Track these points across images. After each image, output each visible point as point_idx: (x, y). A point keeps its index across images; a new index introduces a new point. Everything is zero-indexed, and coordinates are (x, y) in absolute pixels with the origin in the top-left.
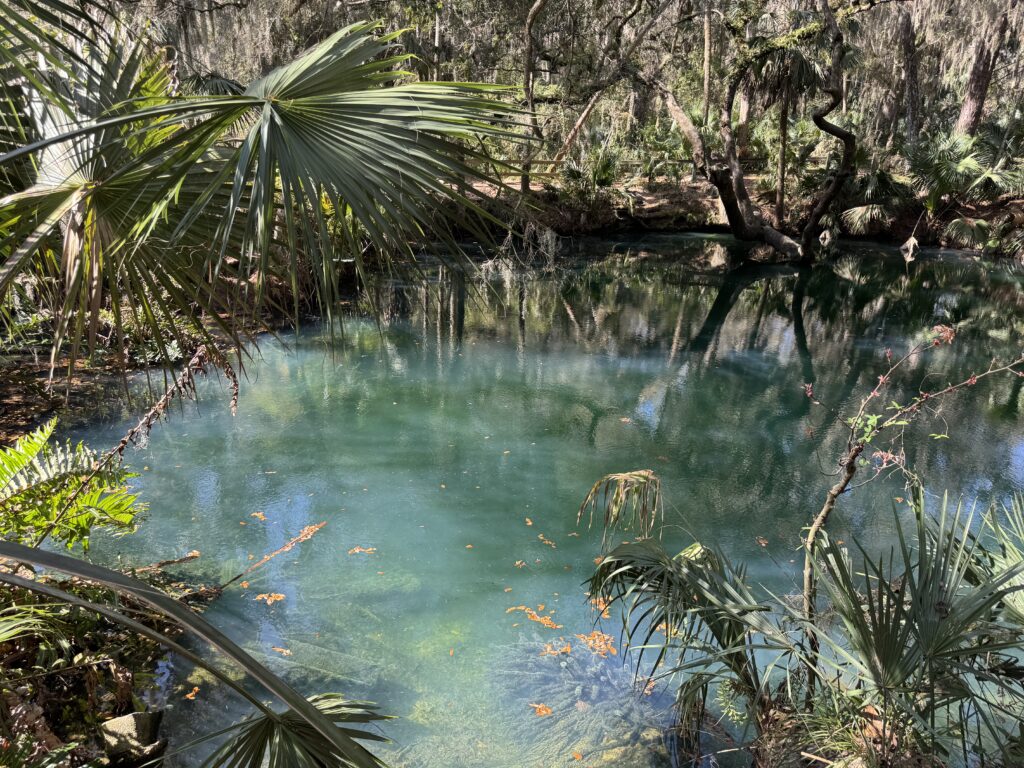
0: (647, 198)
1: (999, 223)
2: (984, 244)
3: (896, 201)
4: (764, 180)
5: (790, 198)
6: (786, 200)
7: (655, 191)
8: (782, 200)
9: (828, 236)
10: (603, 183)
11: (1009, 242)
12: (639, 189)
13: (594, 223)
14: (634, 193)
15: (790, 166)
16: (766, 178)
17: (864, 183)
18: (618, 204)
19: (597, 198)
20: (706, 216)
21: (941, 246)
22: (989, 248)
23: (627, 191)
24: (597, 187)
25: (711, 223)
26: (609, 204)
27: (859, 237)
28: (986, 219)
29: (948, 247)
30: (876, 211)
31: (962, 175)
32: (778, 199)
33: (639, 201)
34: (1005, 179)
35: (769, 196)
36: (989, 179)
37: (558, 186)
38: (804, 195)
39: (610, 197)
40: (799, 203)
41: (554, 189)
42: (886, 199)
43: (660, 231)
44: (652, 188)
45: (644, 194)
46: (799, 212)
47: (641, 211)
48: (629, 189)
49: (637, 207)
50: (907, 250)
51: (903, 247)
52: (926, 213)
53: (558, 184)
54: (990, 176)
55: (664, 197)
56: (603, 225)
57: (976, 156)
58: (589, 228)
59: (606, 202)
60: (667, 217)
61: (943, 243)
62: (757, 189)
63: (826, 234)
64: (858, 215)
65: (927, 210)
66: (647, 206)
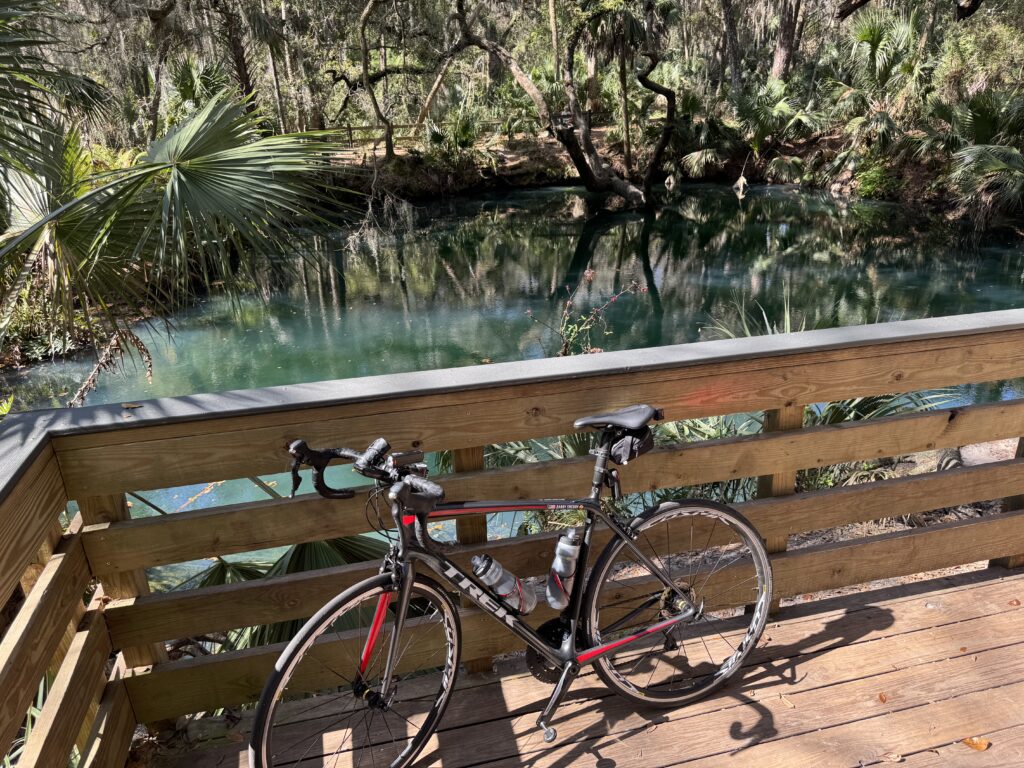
0: (509, 156)
1: (811, 159)
2: (801, 178)
3: (727, 144)
4: (612, 132)
5: (637, 146)
6: (633, 149)
7: (515, 149)
8: (629, 151)
9: (672, 181)
10: (464, 144)
11: (820, 175)
12: (501, 148)
13: (461, 184)
14: (496, 151)
15: (634, 118)
16: (614, 129)
17: (699, 129)
18: (481, 163)
19: (461, 158)
20: (563, 171)
21: (767, 182)
22: (805, 181)
23: (489, 151)
24: (459, 148)
25: (569, 177)
26: (474, 165)
27: (697, 180)
28: (800, 156)
29: (774, 183)
30: (709, 156)
31: (777, 119)
32: (626, 150)
33: (501, 160)
34: (812, 120)
35: (617, 146)
36: (800, 120)
37: (422, 150)
38: (649, 144)
39: (472, 157)
40: (644, 151)
41: (418, 152)
42: (719, 143)
43: (523, 188)
44: (512, 146)
45: (505, 152)
46: (645, 161)
47: (504, 168)
48: (489, 148)
49: (500, 165)
50: (738, 189)
51: (735, 186)
52: (753, 153)
53: (421, 147)
54: (800, 117)
55: (524, 154)
56: (470, 184)
57: (787, 100)
58: (458, 188)
59: (470, 163)
60: (528, 174)
61: (769, 179)
62: (607, 142)
63: (670, 179)
64: (695, 160)
65: (752, 150)
66: (510, 164)
